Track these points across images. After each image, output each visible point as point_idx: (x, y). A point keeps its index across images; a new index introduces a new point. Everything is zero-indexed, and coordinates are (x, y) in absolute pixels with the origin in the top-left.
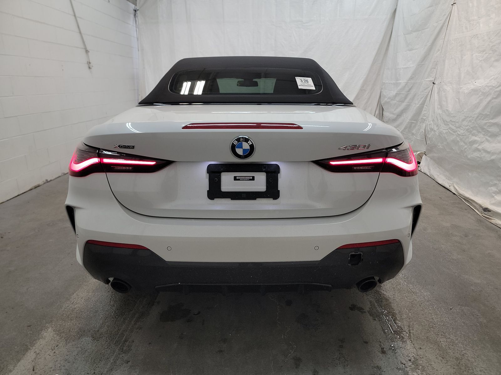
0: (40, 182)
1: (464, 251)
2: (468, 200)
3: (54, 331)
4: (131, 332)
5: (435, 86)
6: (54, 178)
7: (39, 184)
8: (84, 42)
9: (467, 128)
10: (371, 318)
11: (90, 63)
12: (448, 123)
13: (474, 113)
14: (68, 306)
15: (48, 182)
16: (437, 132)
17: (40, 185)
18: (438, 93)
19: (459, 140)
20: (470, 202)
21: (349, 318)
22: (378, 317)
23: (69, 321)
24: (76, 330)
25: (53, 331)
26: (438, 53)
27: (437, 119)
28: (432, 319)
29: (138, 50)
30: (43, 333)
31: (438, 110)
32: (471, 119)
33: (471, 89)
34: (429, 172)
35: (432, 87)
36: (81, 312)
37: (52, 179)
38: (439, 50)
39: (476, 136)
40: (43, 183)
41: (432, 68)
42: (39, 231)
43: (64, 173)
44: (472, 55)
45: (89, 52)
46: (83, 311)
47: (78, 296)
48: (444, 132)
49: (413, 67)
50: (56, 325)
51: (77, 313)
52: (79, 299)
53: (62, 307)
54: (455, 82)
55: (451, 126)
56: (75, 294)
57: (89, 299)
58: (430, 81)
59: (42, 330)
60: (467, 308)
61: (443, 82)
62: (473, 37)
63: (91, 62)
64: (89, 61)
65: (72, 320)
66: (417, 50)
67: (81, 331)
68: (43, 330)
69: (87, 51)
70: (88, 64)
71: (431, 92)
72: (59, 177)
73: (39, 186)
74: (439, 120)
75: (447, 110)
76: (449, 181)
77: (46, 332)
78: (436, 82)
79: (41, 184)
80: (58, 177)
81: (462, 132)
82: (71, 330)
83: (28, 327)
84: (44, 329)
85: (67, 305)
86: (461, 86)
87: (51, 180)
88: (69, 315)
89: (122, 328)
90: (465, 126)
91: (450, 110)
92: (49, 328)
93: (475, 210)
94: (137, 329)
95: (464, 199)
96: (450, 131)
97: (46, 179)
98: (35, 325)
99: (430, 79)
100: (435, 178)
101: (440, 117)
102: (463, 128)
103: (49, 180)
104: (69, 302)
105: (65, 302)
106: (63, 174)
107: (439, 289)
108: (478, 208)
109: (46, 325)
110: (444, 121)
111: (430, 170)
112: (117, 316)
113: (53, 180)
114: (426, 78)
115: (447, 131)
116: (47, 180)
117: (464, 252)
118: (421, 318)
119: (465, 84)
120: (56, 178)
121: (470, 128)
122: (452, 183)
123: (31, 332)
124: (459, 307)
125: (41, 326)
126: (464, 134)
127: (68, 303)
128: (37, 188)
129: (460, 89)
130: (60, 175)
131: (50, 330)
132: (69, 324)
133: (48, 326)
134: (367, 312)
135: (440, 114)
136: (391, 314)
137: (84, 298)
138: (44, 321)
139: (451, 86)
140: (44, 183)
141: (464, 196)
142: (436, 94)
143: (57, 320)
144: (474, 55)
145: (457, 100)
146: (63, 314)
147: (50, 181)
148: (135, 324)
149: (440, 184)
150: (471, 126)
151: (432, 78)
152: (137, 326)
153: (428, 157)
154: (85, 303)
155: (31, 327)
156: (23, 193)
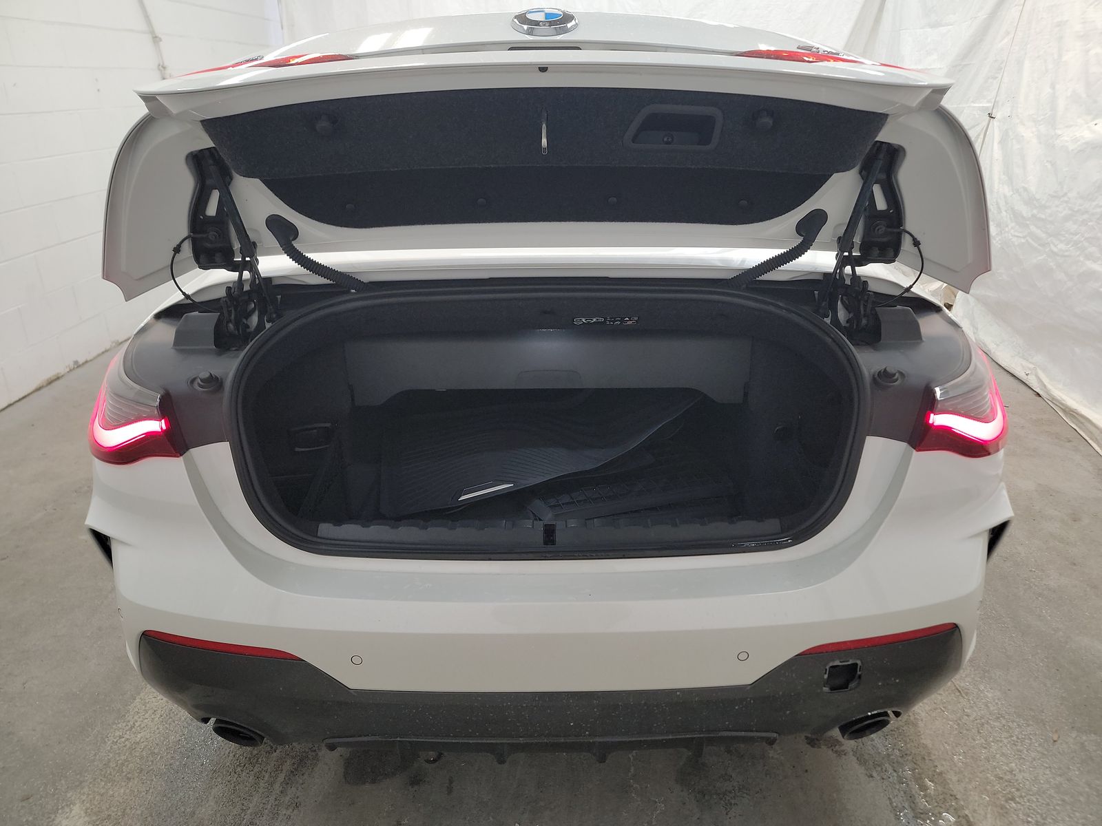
0: (61, 369)
1: (1075, 564)
2: (1074, 414)
3: (86, 813)
4: (273, 818)
5: (993, 124)
6: (94, 354)
7: (58, 374)
8: (147, 17)
9: (1076, 238)
10: (861, 770)
11: (164, 68)
12: (1028, 222)
13: (1094, 203)
14: (120, 737)
15: (79, 366)
16: (997, 239)
17: (60, 375)
18: (1003, 141)
19: (1054, 267)
20: (1078, 420)
21: (807, 771)
22: (880, 769)
23: (123, 784)
24: (139, 812)
25: (83, 815)
26: (1006, 40)
27: (999, 208)
28: (1011, 772)
29: (280, 27)
30: (60, 819)
31: (1001, 185)
32: (1085, 217)
33: (1084, 141)
34: (974, 333)
35: (985, 124)
36: (153, 753)
37: (88, 359)
38: (1008, 33)
39: (1095, 262)
40: (68, 370)
41: (989, 78)
42: (55, 509)
43: (118, 341)
44: (1088, 51)
45: (160, 40)
46: (156, 751)
47: (145, 704)
48: (1016, 244)
49: (940, 68)
50: (91, 796)
51: (141, 758)
52: (147, 716)
53: (106, 740)
54: (1042, 117)
55: (1033, 228)
56: (138, 700)
57: (172, 715)
58: (983, 109)
59: (58, 809)
60: (1093, 737)
61: (1017, 116)
62: (1091, 5)
63: (166, 64)
64: (161, 64)
65: (129, 779)
66: (951, 27)
67: (151, 816)
68: (60, 811)
69: (156, 37)
70: (161, 71)
71: (982, 136)
72: (107, 351)
73: (58, 378)
74: (1004, 213)
75: (1025, 189)
76: (1024, 363)
77: (67, 818)
78: (998, 115)
79: (62, 374)
80: (103, 353)
81: (1062, 246)
82: (128, 811)
83: (24, 800)
84: (63, 808)
85: (117, 733)
86: (1059, 132)
87: (86, 362)
88: (123, 764)
89: (251, 805)
90: (1072, 234)
91: (1033, 189)
92: (74, 804)
93: (1090, 441)
94: (287, 809)
95: (1064, 411)
96: (1030, 240)
97: (75, 360)
98: (41, 797)
99: (981, 105)
100: (990, 351)
101: (1007, 203)
102: (1064, 237)
103: (81, 361)
104: (124, 724)
105: (114, 723)
106: (114, 344)
107: (1021, 681)
108: (1098, 438)
109: (69, 795)
110: (1016, 216)
111: (977, 329)
112: (239, 769)
113: (91, 360)
114: (972, 102)
115: (1023, 241)
116: (76, 362)
117: (1075, 567)
118: (984, 771)
119: (1067, 127)
120: (99, 355)
121: (1083, 239)
122: (1032, 366)
123: (31, 819)
124: (1074, 734)
125: (56, 796)
126: (1067, 254)
127: (120, 725)
128: (53, 384)
129: (1056, 139)
130: (108, 347)
131: (77, 809)
132: (122, 791)
133: (73, 798)
134: (851, 753)
135: (1005, 197)
136: (910, 758)
137: (159, 711)
138: (63, 782)
139: (1034, 129)
140: (71, 370)
141: (1062, 404)
142: (996, 146)
143: (95, 779)
144: (1092, 52)
145: (1049, 166)
146: (109, 761)
147: (83, 364)
148: (282, 792)
149: (1003, 366)
150: (1087, 235)
151: (988, 102)
152: (288, 798)
153: (972, 296)
154: (161, 727)
155: (31, 800)
156: (20, 400)
